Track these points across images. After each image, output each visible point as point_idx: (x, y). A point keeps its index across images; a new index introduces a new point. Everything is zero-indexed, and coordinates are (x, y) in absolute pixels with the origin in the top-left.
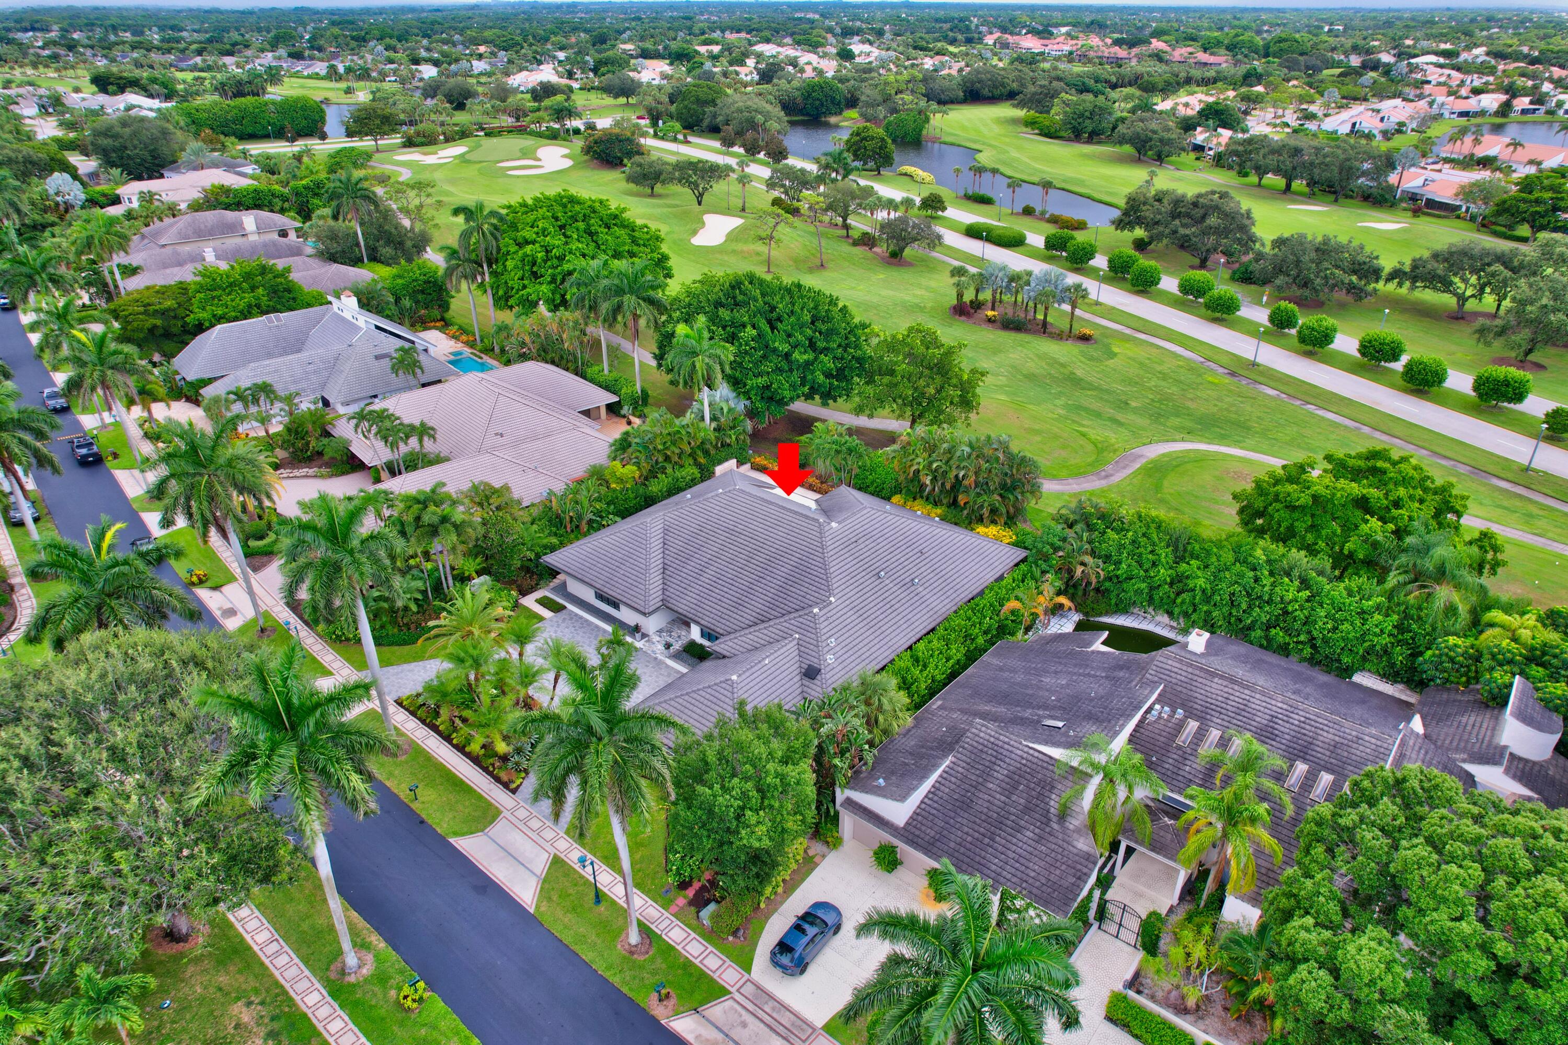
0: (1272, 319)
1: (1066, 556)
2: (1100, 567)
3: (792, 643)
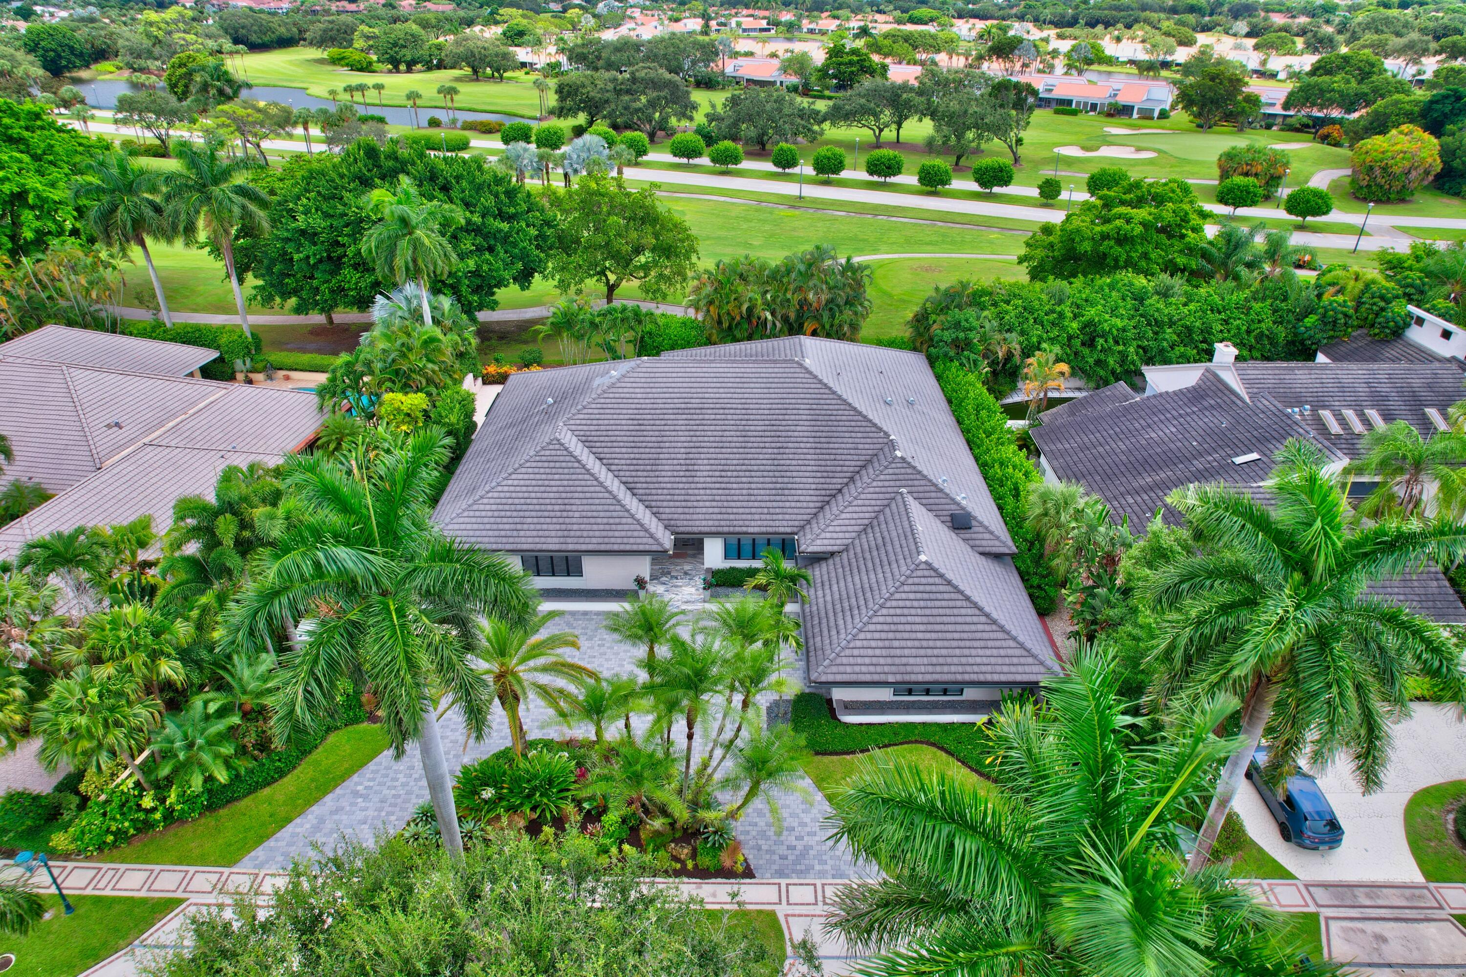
0: (776, 165)
1: (983, 339)
2: (1015, 342)
3: (910, 499)
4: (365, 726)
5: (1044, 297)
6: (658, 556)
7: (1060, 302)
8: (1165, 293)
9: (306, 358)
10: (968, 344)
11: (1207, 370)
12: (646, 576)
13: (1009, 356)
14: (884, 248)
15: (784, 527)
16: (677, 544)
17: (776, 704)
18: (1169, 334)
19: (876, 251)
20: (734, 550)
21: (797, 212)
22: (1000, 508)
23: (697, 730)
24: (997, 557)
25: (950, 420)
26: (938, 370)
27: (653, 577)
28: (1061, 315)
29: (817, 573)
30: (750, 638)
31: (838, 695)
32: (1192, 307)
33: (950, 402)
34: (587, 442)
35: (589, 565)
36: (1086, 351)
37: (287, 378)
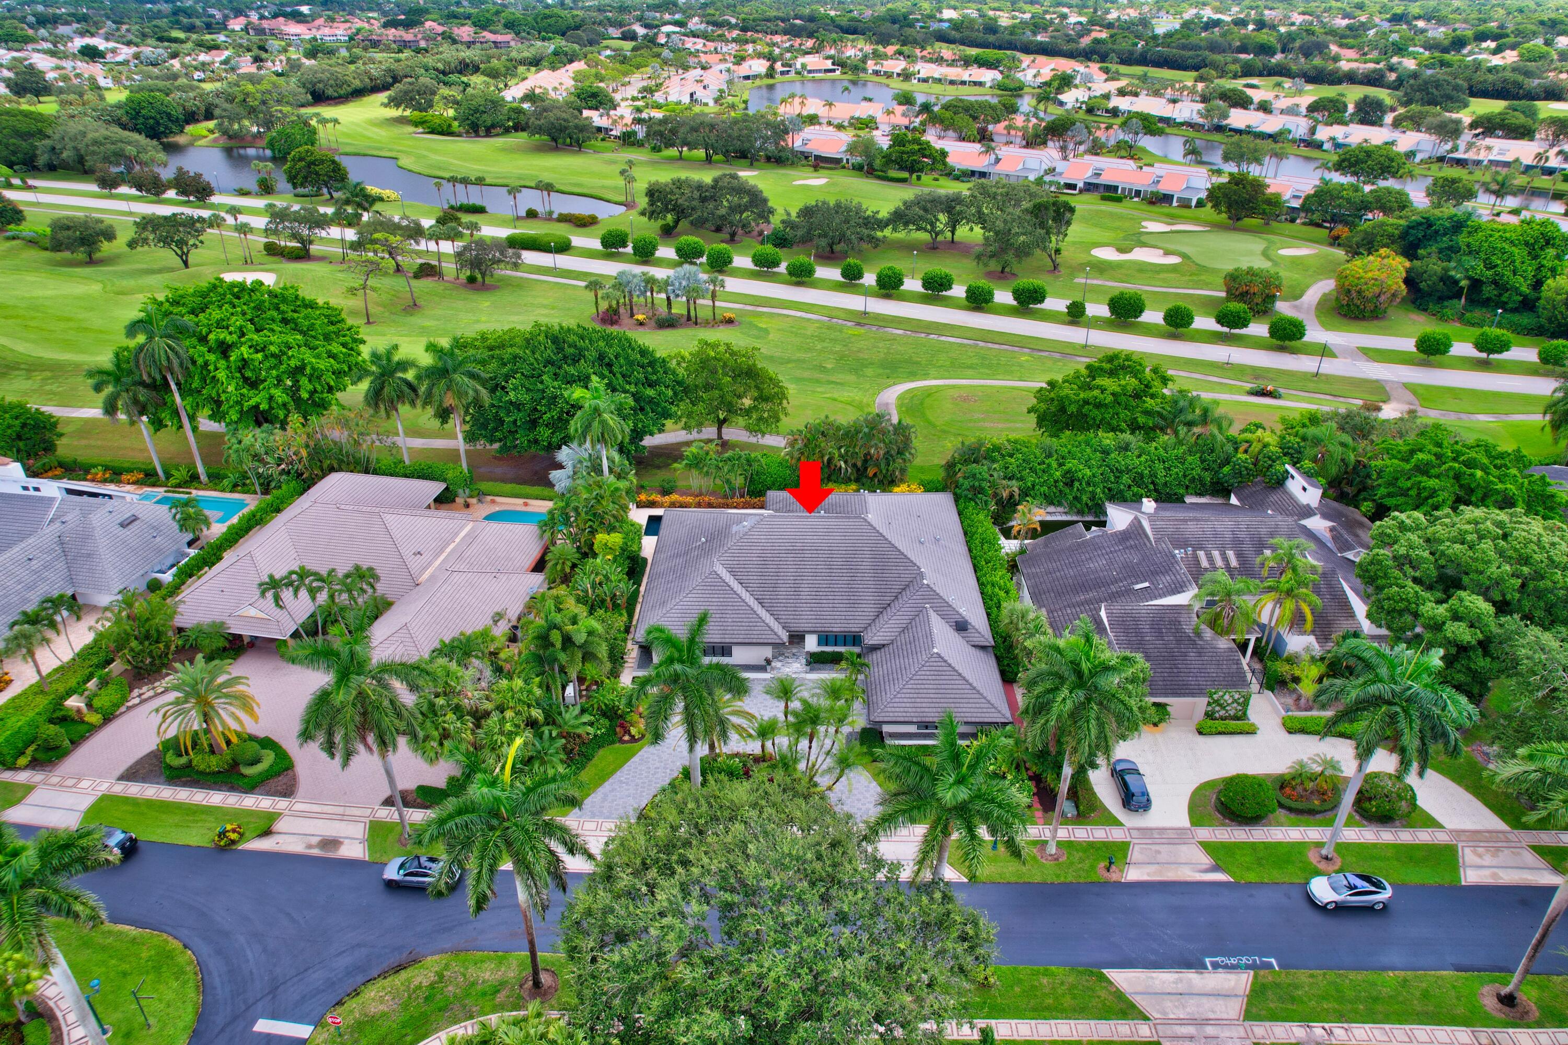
0: (844, 275)
1: (993, 485)
2: (1015, 486)
3: (931, 612)
4: (617, 745)
5: (1037, 452)
6: (778, 646)
7: (1050, 456)
8: (1126, 448)
9: (508, 487)
10: (981, 490)
11: (1136, 518)
12: (770, 656)
13: (1011, 496)
14: (932, 372)
15: (854, 627)
16: (791, 637)
17: (850, 734)
18: (1126, 479)
19: (926, 376)
20: (824, 639)
21: (862, 330)
22: (988, 615)
23: (814, 744)
24: (983, 648)
25: (964, 549)
26: (961, 506)
27: (774, 657)
28: (1049, 465)
29: (876, 656)
30: (838, 698)
31: (886, 729)
32: (1143, 459)
33: (965, 534)
34: (732, 572)
35: (735, 650)
36: (1067, 490)
37: (493, 502)
